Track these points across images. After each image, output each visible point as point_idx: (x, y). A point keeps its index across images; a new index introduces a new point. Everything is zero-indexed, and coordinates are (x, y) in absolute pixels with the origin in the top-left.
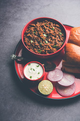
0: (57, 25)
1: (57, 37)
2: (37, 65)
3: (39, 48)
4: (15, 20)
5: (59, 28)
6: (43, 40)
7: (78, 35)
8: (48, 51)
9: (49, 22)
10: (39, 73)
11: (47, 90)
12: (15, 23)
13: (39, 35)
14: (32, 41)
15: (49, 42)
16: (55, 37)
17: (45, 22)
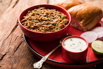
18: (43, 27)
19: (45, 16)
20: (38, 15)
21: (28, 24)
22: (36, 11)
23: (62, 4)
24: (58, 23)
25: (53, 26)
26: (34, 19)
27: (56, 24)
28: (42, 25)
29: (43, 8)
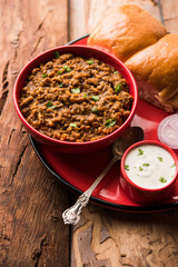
18: (74, 120)
19: (76, 86)
20: (59, 83)
21: (40, 115)
22: (52, 68)
23: (114, 44)
24: (107, 106)
25: (98, 119)
26: (50, 99)
27: (103, 111)
28: (72, 114)
29: (68, 56)
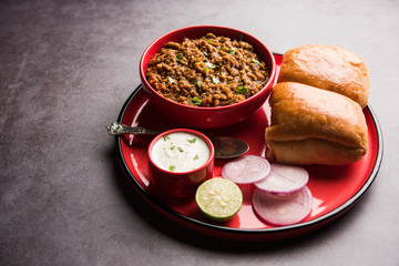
0: (243, 44)
1: (247, 67)
2: (191, 137)
3: (193, 96)
4: (117, 51)
5: (249, 49)
6: (204, 76)
7: (306, 59)
8: (221, 100)
9: (219, 38)
10: (197, 158)
11: (223, 204)
12: (116, 57)
13: (192, 65)
14: (171, 80)
15: (222, 80)
16: (240, 68)
17: (210, 37)
